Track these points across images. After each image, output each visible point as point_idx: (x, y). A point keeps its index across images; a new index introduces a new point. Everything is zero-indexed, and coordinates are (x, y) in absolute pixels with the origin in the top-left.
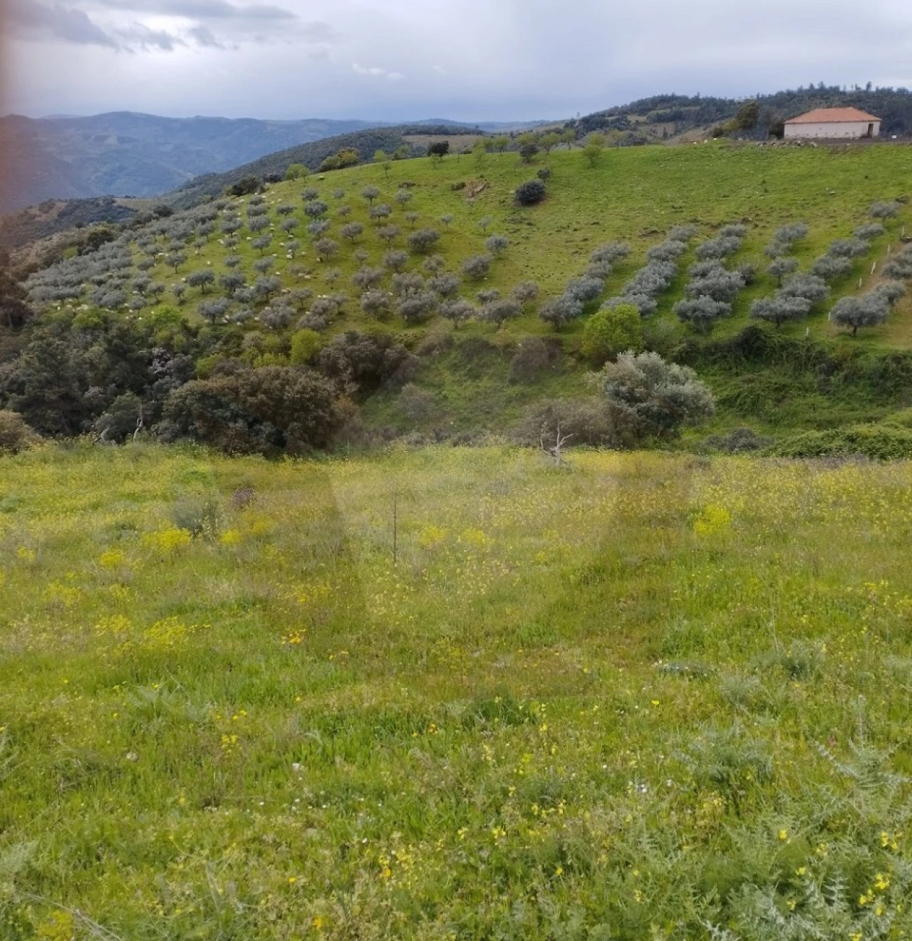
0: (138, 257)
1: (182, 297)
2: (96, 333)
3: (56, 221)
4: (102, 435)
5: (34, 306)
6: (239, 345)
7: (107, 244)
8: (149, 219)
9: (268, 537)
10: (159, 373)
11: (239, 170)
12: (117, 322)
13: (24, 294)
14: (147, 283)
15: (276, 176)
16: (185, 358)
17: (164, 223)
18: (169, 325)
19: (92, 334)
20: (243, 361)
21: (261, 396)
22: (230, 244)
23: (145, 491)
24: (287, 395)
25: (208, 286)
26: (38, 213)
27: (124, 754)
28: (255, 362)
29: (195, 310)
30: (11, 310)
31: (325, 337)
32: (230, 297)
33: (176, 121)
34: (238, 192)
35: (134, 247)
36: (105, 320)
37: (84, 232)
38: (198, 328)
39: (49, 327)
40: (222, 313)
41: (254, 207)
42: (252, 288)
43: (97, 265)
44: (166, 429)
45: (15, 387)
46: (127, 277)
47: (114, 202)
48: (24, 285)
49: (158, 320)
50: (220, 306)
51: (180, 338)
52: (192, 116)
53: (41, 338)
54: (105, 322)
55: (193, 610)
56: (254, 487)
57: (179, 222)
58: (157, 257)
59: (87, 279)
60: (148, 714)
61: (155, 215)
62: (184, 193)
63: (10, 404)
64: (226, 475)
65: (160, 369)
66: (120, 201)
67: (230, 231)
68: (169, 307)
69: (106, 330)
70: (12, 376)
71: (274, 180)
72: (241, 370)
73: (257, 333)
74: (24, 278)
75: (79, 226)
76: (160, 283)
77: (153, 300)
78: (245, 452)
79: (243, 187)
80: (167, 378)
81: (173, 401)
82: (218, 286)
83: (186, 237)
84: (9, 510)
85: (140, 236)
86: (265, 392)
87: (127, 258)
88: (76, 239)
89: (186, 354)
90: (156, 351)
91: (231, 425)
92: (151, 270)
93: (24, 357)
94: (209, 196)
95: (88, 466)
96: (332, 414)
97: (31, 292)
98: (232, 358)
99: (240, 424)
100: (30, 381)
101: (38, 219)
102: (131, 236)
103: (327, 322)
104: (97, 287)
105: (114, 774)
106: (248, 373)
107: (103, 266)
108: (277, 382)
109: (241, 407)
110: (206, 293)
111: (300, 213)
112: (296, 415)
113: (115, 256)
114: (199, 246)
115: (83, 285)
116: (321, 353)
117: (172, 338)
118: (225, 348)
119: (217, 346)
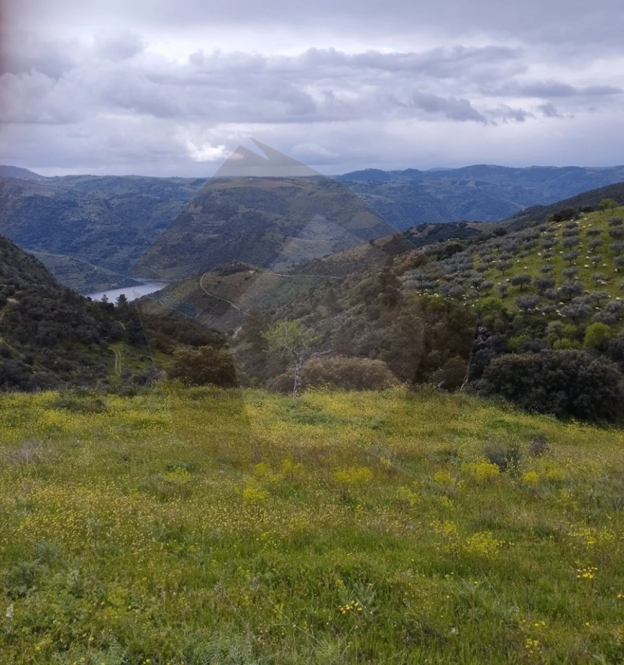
0: (478, 262)
1: (505, 292)
2: (442, 313)
3: (426, 238)
4: (439, 385)
5: (404, 293)
6: (543, 330)
7: (458, 254)
8: (489, 237)
9: (559, 482)
10: (482, 345)
11: (560, 203)
12: (457, 307)
13: (399, 284)
14: (481, 281)
15: (589, 208)
16: (501, 336)
17: (500, 240)
18: (494, 311)
19: (439, 314)
20: (545, 342)
21: (560, 371)
22: (546, 256)
23: (464, 429)
24: (580, 373)
25: (525, 285)
26: (416, 232)
27: (450, 627)
28: (555, 344)
29: (514, 301)
30: (390, 294)
31: (614, 330)
32: (541, 294)
33: (519, 169)
34: (558, 219)
35: (476, 256)
36: (449, 305)
37: (443, 245)
38: (514, 315)
39: (413, 307)
40: (533, 306)
41: (568, 230)
42: (559, 288)
43: (449, 267)
44: (484, 386)
45: (385, 344)
46: (468, 276)
47: (466, 225)
48: (400, 278)
49: (485, 308)
50: (532, 301)
51: (498, 321)
52: (530, 166)
53: (406, 314)
54: (449, 306)
55: (500, 528)
56: (547, 440)
57: (510, 240)
58: (491, 263)
59: (441, 277)
60: (469, 602)
61: (494, 235)
62: (516, 220)
63: (380, 355)
64: (525, 426)
65: (482, 342)
66: (470, 225)
67: (547, 247)
68: (494, 299)
69: (449, 312)
70: (384, 338)
71: (587, 210)
72: (546, 350)
73: (558, 322)
74: (401, 274)
75: (441, 241)
76: (491, 282)
77: (484, 293)
78: (542, 412)
79: (562, 215)
80: (487, 349)
81: (492, 367)
82: (533, 286)
83: (515, 250)
84: (375, 428)
85: (482, 249)
86: (563, 368)
87: (470, 264)
88: (437, 249)
89: (502, 333)
90: (481, 329)
91: (533, 389)
92: (485, 273)
93: (394, 325)
94: (535, 222)
95: (428, 405)
96: (617, 391)
97: (404, 284)
98: (537, 339)
99: (540, 390)
100: (395, 342)
101: (415, 236)
102: (475, 248)
103: (617, 318)
104: (446, 282)
105: (443, 642)
106: (551, 353)
107: (452, 268)
108: (573, 362)
109: (542, 377)
110: (523, 291)
111: (607, 235)
112: (586, 388)
113: (461, 262)
114: (522, 257)
115: (438, 281)
116: (610, 342)
117: (493, 321)
118: (532, 331)
119: (527, 329)
